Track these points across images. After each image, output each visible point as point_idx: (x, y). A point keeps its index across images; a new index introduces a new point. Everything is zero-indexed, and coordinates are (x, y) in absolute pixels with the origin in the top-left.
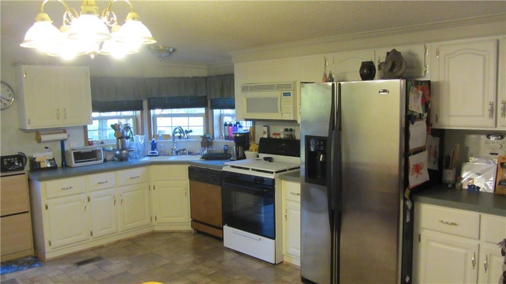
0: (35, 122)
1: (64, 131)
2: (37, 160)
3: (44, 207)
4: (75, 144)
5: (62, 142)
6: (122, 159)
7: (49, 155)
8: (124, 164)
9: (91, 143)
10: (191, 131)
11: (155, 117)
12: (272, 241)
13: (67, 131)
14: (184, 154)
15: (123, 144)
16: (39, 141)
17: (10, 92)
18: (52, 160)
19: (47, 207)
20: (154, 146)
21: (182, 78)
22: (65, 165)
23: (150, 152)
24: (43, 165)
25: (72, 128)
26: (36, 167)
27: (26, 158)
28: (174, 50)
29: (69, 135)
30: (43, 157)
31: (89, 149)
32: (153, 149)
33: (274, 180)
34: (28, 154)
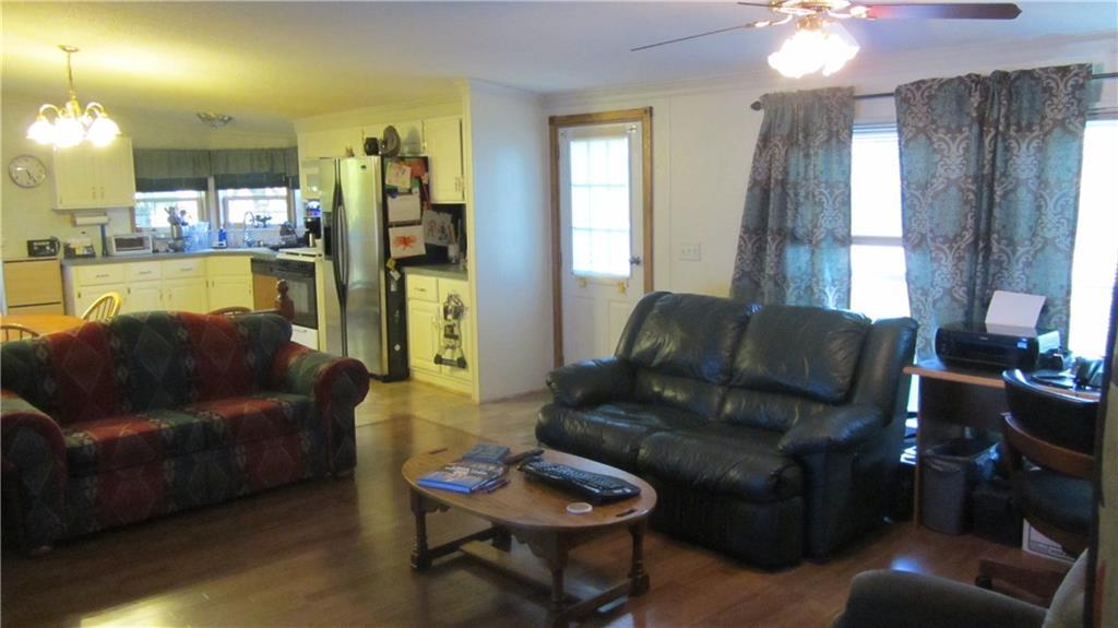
0: (68, 201)
1: (103, 212)
2: (72, 246)
3: (76, 296)
4: (118, 229)
5: (103, 227)
6: (176, 250)
7: (87, 241)
8: (179, 254)
9: (139, 230)
10: (270, 218)
11: (225, 201)
12: (314, 331)
13: (109, 214)
14: (259, 246)
15: (179, 231)
16: (74, 224)
17: (40, 167)
18: (90, 248)
19: (79, 296)
20: (223, 236)
21: (256, 150)
22: (106, 253)
23: (216, 243)
24: (78, 252)
25: (115, 210)
26: (70, 253)
27: (59, 243)
28: (230, 119)
29: (110, 220)
30: (79, 243)
31: (135, 236)
32: (220, 240)
33: (314, 264)
34: (62, 240)
